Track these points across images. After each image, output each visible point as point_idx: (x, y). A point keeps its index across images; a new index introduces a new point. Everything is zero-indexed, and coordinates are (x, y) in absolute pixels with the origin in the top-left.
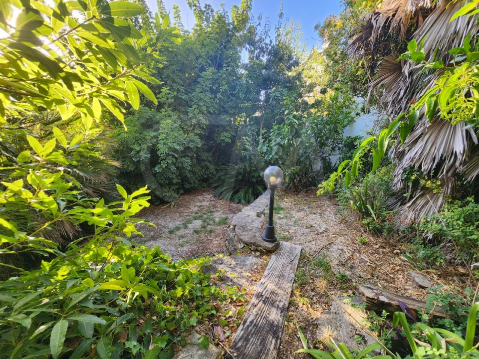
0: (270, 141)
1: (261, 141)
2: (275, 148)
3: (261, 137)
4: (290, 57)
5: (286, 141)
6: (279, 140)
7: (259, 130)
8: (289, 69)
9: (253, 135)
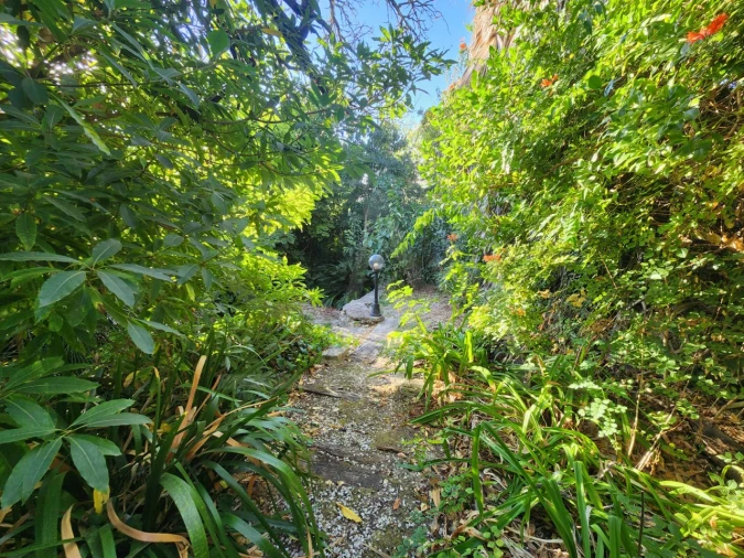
0: (375, 234)
1: (366, 234)
2: (381, 242)
3: (365, 230)
4: (395, 136)
5: (391, 235)
6: (384, 233)
7: (363, 221)
8: (395, 149)
9: (357, 228)
